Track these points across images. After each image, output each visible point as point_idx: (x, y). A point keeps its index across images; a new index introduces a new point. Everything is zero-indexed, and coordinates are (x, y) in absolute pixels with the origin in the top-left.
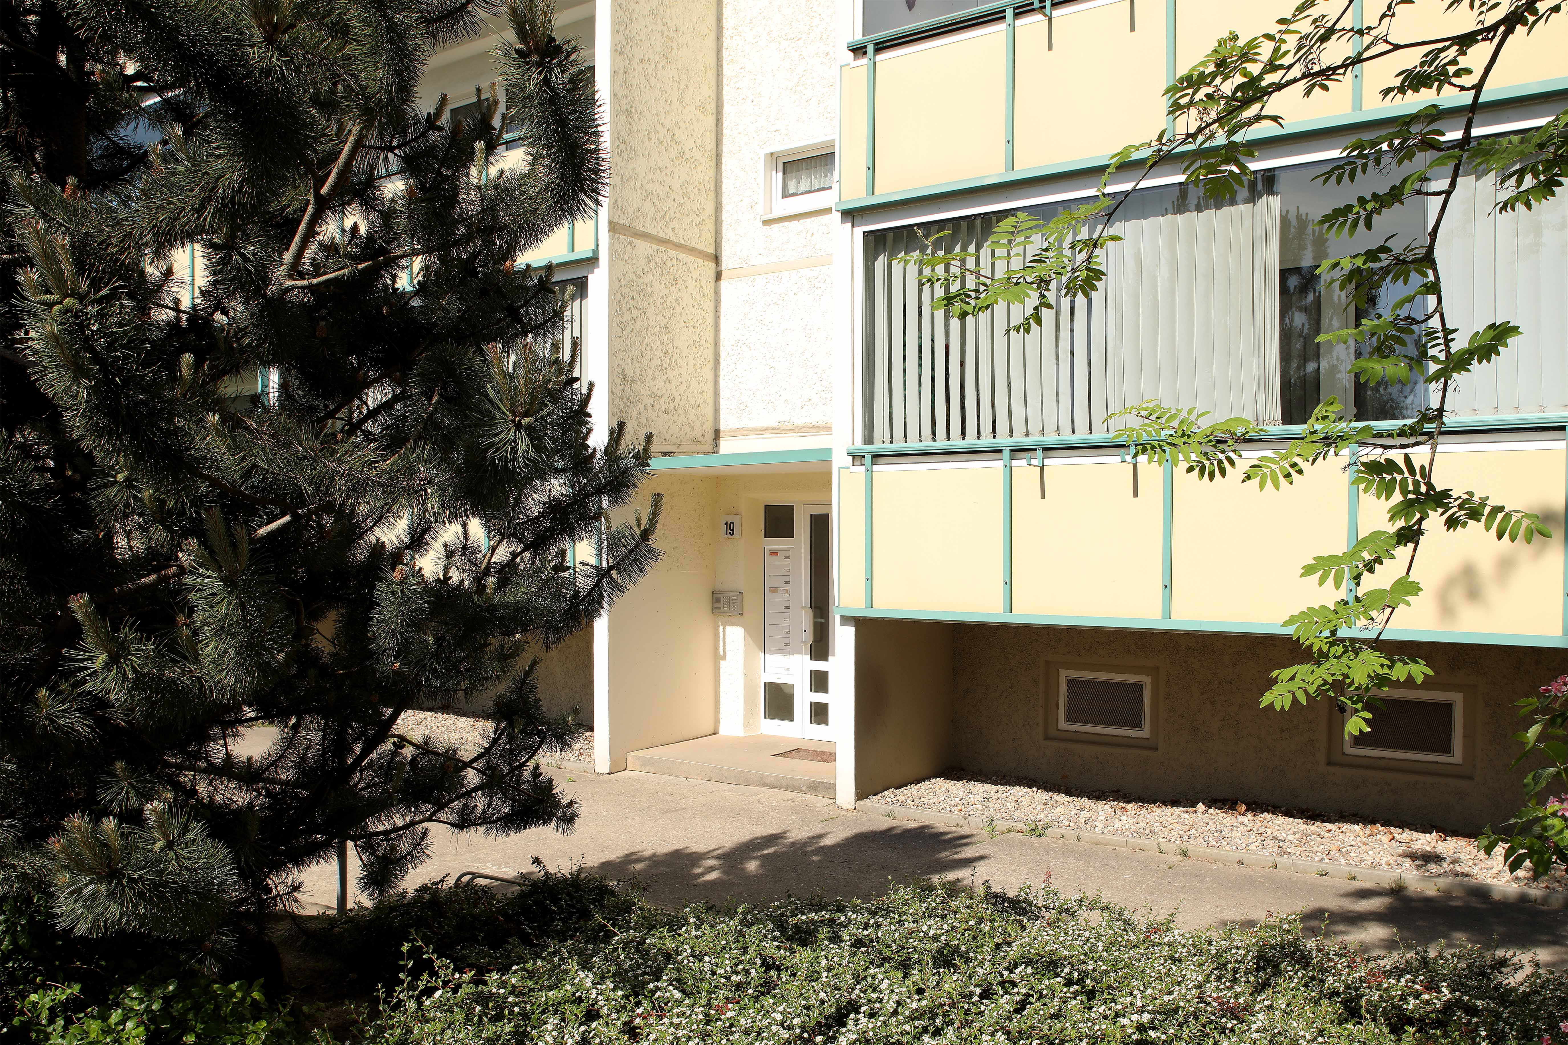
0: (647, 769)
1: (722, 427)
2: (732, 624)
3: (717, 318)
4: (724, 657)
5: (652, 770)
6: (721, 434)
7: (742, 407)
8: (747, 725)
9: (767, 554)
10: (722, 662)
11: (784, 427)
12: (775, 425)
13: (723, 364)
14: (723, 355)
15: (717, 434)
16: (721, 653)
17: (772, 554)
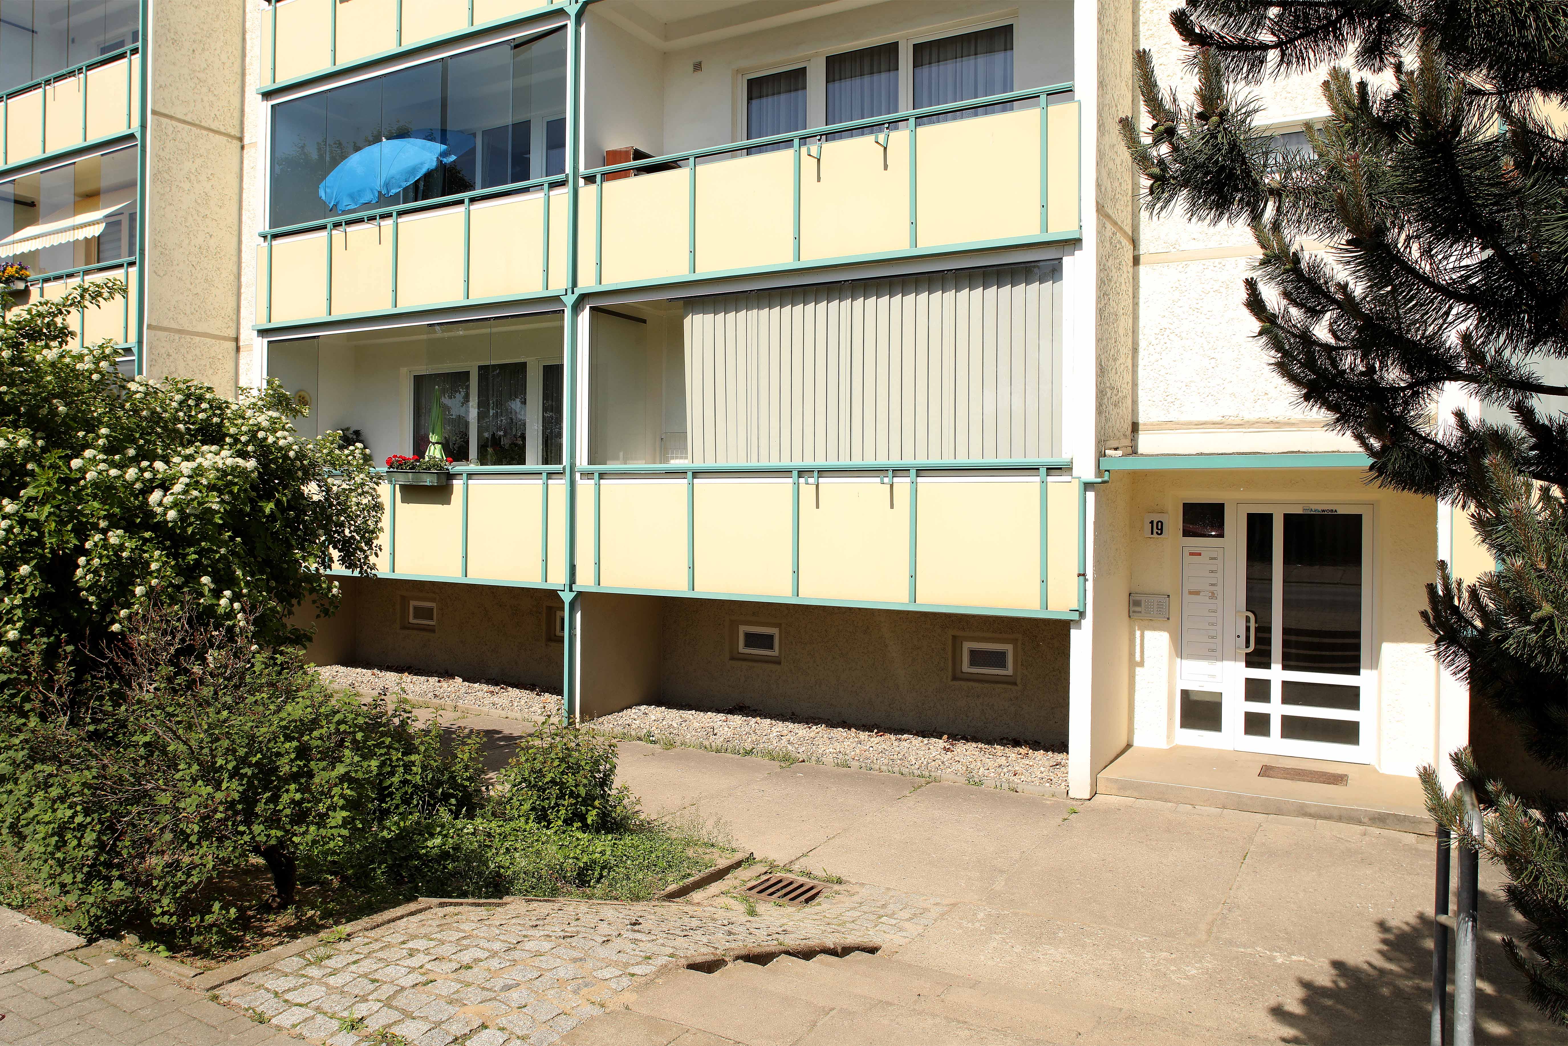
0: (1127, 794)
1: (1141, 420)
2: (1154, 629)
3: (1136, 304)
4: (1141, 664)
5: (1136, 794)
6: (1140, 427)
7: (1169, 399)
8: (1170, 736)
9: (1186, 553)
10: (1138, 670)
11: (1230, 421)
12: (1219, 419)
13: (1142, 353)
14: (1142, 344)
15: (1135, 427)
16: (1138, 658)
17: (1191, 554)
